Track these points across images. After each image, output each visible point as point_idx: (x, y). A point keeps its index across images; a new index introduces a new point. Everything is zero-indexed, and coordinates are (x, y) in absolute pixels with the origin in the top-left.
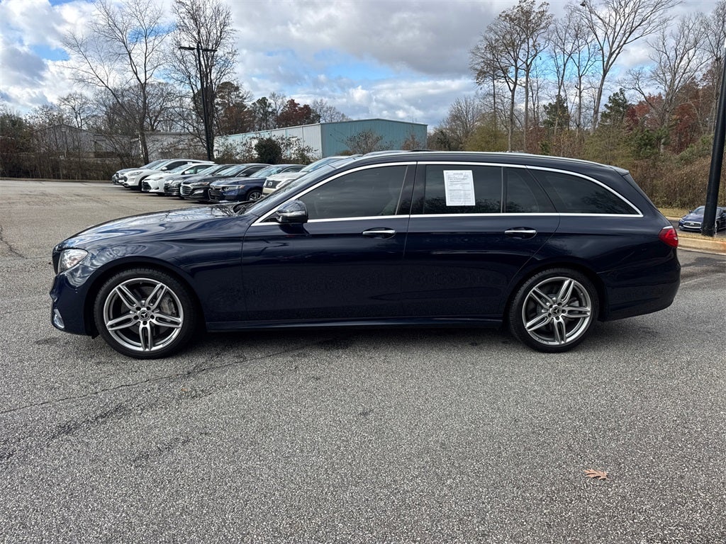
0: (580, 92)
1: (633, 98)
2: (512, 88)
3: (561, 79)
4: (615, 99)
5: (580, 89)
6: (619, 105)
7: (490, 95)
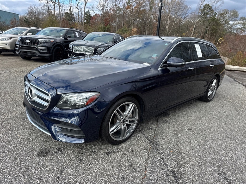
0: (78, 10)
1: (92, 14)
2: (54, 4)
3: (71, 4)
4: (87, 13)
5: (78, 8)
6: (88, 15)
7: (45, 6)
